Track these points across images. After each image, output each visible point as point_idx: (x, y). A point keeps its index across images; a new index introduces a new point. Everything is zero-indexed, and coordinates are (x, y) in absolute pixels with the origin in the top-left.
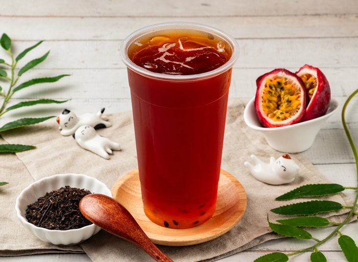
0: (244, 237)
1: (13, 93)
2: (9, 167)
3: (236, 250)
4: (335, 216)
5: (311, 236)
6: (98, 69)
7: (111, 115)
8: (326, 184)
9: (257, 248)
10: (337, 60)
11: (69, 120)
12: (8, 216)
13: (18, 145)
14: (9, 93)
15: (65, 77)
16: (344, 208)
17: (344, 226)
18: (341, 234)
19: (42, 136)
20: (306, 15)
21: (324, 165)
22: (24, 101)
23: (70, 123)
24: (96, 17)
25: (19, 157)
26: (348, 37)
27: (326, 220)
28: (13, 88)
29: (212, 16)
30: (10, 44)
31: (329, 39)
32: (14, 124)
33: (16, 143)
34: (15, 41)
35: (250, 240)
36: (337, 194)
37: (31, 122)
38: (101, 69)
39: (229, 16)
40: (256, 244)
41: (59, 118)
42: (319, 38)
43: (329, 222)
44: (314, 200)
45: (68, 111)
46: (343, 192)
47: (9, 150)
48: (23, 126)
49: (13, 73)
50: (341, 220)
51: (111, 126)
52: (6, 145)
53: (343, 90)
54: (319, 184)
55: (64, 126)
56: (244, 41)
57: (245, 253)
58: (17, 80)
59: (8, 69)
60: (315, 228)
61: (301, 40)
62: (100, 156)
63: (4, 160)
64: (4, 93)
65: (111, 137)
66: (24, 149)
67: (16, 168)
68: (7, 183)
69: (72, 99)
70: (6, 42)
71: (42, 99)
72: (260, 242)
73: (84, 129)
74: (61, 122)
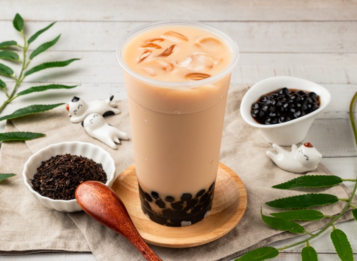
0: (251, 238)
1: (24, 77)
2: (17, 157)
6: (108, 51)
7: (120, 101)
10: (341, 45)
11: (78, 108)
12: (16, 210)
13: (28, 133)
14: (21, 76)
15: (75, 61)
19: (51, 123)
21: (330, 159)
22: (35, 85)
23: (79, 110)
25: (28, 145)
26: (351, 21)
28: (24, 72)
30: (23, 25)
31: (333, 23)
32: (25, 111)
33: (26, 131)
34: (28, 21)
35: (257, 241)
37: (41, 109)
38: (111, 51)
41: (68, 105)
45: (77, 99)
47: (19, 138)
48: (33, 113)
49: (25, 56)
51: (120, 113)
52: (16, 132)
53: (347, 77)
55: (74, 113)
56: (251, 24)
58: (29, 63)
61: (306, 23)
62: (108, 146)
63: (13, 149)
64: (16, 77)
65: (119, 125)
66: (33, 136)
67: (25, 158)
68: (16, 175)
69: (82, 84)
70: (18, 23)
71: (52, 84)
72: (267, 243)
73: (92, 117)
74: (70, 109)
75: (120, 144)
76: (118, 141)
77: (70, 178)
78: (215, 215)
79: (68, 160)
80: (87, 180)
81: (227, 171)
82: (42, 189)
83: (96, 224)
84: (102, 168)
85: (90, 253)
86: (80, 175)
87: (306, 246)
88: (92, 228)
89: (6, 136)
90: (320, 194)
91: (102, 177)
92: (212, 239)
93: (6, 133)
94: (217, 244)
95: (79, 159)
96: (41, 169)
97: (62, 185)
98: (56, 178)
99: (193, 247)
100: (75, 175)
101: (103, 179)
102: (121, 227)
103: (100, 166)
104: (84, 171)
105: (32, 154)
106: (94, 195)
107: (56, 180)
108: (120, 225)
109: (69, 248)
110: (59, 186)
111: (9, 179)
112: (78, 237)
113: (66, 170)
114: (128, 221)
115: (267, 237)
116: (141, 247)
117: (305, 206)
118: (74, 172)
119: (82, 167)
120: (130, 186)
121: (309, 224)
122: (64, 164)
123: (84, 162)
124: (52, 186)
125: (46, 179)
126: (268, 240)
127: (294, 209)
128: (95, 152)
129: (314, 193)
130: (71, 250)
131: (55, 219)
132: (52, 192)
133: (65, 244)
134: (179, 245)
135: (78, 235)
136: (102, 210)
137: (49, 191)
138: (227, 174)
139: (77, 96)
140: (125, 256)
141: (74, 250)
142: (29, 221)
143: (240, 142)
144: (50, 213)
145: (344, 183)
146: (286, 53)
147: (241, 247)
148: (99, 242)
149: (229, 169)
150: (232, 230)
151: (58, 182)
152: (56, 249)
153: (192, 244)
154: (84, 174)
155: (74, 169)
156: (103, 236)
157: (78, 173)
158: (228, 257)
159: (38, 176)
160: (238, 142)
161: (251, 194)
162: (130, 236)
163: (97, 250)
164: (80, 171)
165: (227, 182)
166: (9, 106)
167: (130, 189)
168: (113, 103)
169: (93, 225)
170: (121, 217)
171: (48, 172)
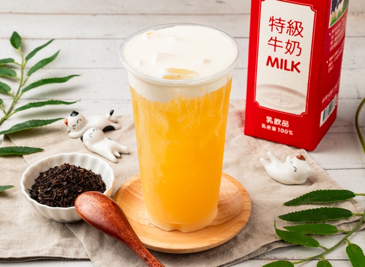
0: (251, 245)
1: (22, 94)
2: (15, 170)
3: (243, 258)
4: (345, 223)
5: (318, 243)
6: (109, 68)
7: (120, 117)
8: (336, 190)
9: (264, 256)
10: (353, 60)
11: (77, 122)
12: (14, 220)
13: (26, 148)
14: (18, 93)
15: (74, 78)
16: (354, 215)
17: (354, 233)
18: (349, 243)
19: (50, 138)
22: (33, 102)
23: (78, 125)
24: (108, 14)
25: (26, 160)
27: (335, 228)
28: (22, 89)
29: (227, 14)
30: (20, 43)
32: (22, 126)
33: (23, 146)
34: (26, 39)
35: (257, 248)
36: (348, 201)
37: (39, 124)
38: (112, 68)
40: (263, 252)
41: (67, 119)
43: (338, 229)
44: (324, 207)
45: (76, 113)
46: (354, 198)
47: (16, 152)
48: (30, 128)
49: (22, 73)
50: (351, 228)
51: (120, 128)
52: (14, 147)
53: (358, 92)
54: (329, 191)
55: (73, 128)
57: (252, 261)
58: (26, 80)
59: (17, 68)
60: (323, 236)
62: (108, 160)
63: (11, 163)
64: (13, 93)
65: (119, 139)
66: (31, 151)
68: (14, 186)
69: (81, 101)
70: (16, 40)
71: (50, 100)
72: (267, 250)
73: (92, 131)
74: (69, 124)
75: (120, 158)
76: (118, 155)
77: (68, 187)
78: (216, 226)
79: (66, 169)
82: (40, 198)
83: (95, 233)
84: (101, 178)
85: (89, 260)
86: (79, 184)
88: (90, 236)
89: (3, 151)
91: (101, 187)
93: (3, 148)
94: (217, 252)
95: (76, 170)
96: (39, 180)
97: (60, 195)
98: (55, 186)
100: (74, 184)
101: (102, 189)
102: (122, 234)
103: (99, 176)
104: (82, 180)
105: (29, 166)
106: (94, 204)
107: (54, 190)
108: (121, 232)
109: (67, 255)
110: (57, 195)
111: (7, 190)
112: (76, 245)
113: (65, 179)
115: (267, 243)
118: (72, 181)
119: (81, 176)
122: (62, 174)
124: (49, 195)
125: (44, 188)
128: (94, 162)
130: (69, 257)
131: (53, 229)
132: (50, 201)
133: (63, 252)
135: (76, 243)
136: (103, 219)
137: (47, 200)
140: (123, 262)
141: (73, 257)
142: (27, 231)
144: (48, 224)
147: (241, 254)
148: (97, 250)
151: (56, 191)
152: (54, 256)
154: (83, 183)
155: (73, 178)
156: (101, 244)
157: (76, 182)
158: (227, 264)
159: (36, 186)
162: (131, 243)
163: (95, 257)
164: (78, 181)
166: (6, 122)
169: (91, 233)
170: (121, 224)
171: (46, 182)
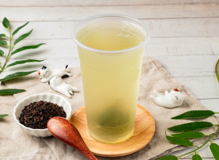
0: (159, 150)
1: (11, 56)
2: (9, 104)
5: (192, 144)
6: (62, 39)
7: (72, 69)
10: (207, 31)
11: (46, 73)
12: (9, 137)
13: (15, 90)
14: (8, 55)
15: (42, 45)
18: (211, 143)
19: (29, 83)
20: (185, 3)
21: (205, 100)
22: (18, 60)
23: (46, 75)
24: (60, 6)
25: (15, 97)
27: (202, 134)
28: (11, 52)
30: (9, 24)
31: (201, 19)
32: (12, 76)
33: (13, 88)
34: (12, 22)
35: (163, 152)
37: (23, 74)
38: (64, 39)
39: (140, 5)
40: (166, 154)
41: (39, 72)
42: (195, 18)
45: (45, 68)
47: (9, 93)
48: (17, 77)
49: (11, 43)
51: (72, 76)
52: (7, 89)
53: (212, 51)
55: (43, 77)
56: (150, 20)
58: (13, 47)
61: (184, 19)
62: (66, 96)
63: (6, 99)
64: (5, 55)
65: (72, 83)
66: (18, 91)
67: (13, 105)
68: (8, 115)
69: (47, 59)
70: (6, 23)
71: (29, 59)
72: (169, 153)
73: (55, 79)
74: (41, 74)
75: (73, 95)
76: (72, 93)
77: (43, 116)
78: (136, 136)
79: (41, 104)
80: (54, 117)
81: (141, 109)
82: (26, 123)
83: (61, 144)
84: (63, 109)
86: (50, 114)
87: (194, 154)
88: (58, 146)
89: (1, 92)
90: (201, 122)
91: (64, 114)
92: (135, 151)
93: (1, 90)
94: (138, 154)
95: (48, 104)
96: (25, 111)
97: (39, 120)
98: (35, 116)
99: (122, 157)
100: (47, 113)
101: (64, 116)
102: (77, 145)
103: (62, 108)
104: (52, 111)
105: (18, 102)
106: (59, 125)
107: (34, 117)
108: (77, 143)
109: (44, 159)
110: (36, 121)
111: (4, 118)
112: (50, 152)
113: (41, 110)
114: (81, 141)
116: (90, 157)
117: (192, 129)
118: (46, 112)
119: (51, 108)
120: (81, 120)
121: (195, 141)
122: (39, 107)
123: (52, 106)
124: (32, 121)
125: (28, 116)
126: (170, 150)
127: (185, 131)
128: (58, 99)
129: (198, 121)
131: (34, 142)
132: (32, 124)
133: (42, 157)
134: (114, 155)
136: (65, 135)
137: (30, 124)
138: (142, 110)
139: (45, 66)
142: (18, 144)
143: (148, 91)
144: (31, 138)
145: (215, 115)
146: (173, 37)
147: (153, 156)
148: (63, 155)
149: (143, 107)
150: (147, 145)
151: (36, 118)
153: (122, 154)
154: (52, 113)
155: (46, 110)
156: (66, 151)
157: (48, 112)
159: (23, 115)
160: (147, 91)
161: (157, 123)
162: (83, 150)
164: (49, 111)
165: (142, 116)
166: (2, 73)
167: (81, 121)
168: (67, 69)
169: (59, 144)
170: (76, 138)
171: (29, 112)
